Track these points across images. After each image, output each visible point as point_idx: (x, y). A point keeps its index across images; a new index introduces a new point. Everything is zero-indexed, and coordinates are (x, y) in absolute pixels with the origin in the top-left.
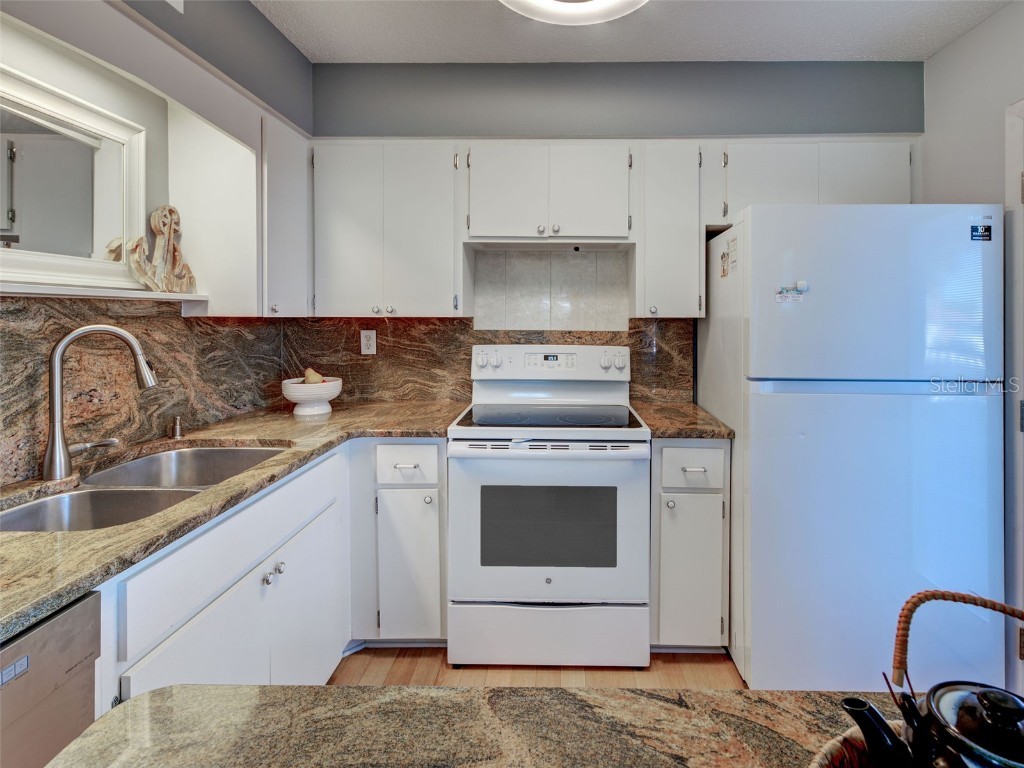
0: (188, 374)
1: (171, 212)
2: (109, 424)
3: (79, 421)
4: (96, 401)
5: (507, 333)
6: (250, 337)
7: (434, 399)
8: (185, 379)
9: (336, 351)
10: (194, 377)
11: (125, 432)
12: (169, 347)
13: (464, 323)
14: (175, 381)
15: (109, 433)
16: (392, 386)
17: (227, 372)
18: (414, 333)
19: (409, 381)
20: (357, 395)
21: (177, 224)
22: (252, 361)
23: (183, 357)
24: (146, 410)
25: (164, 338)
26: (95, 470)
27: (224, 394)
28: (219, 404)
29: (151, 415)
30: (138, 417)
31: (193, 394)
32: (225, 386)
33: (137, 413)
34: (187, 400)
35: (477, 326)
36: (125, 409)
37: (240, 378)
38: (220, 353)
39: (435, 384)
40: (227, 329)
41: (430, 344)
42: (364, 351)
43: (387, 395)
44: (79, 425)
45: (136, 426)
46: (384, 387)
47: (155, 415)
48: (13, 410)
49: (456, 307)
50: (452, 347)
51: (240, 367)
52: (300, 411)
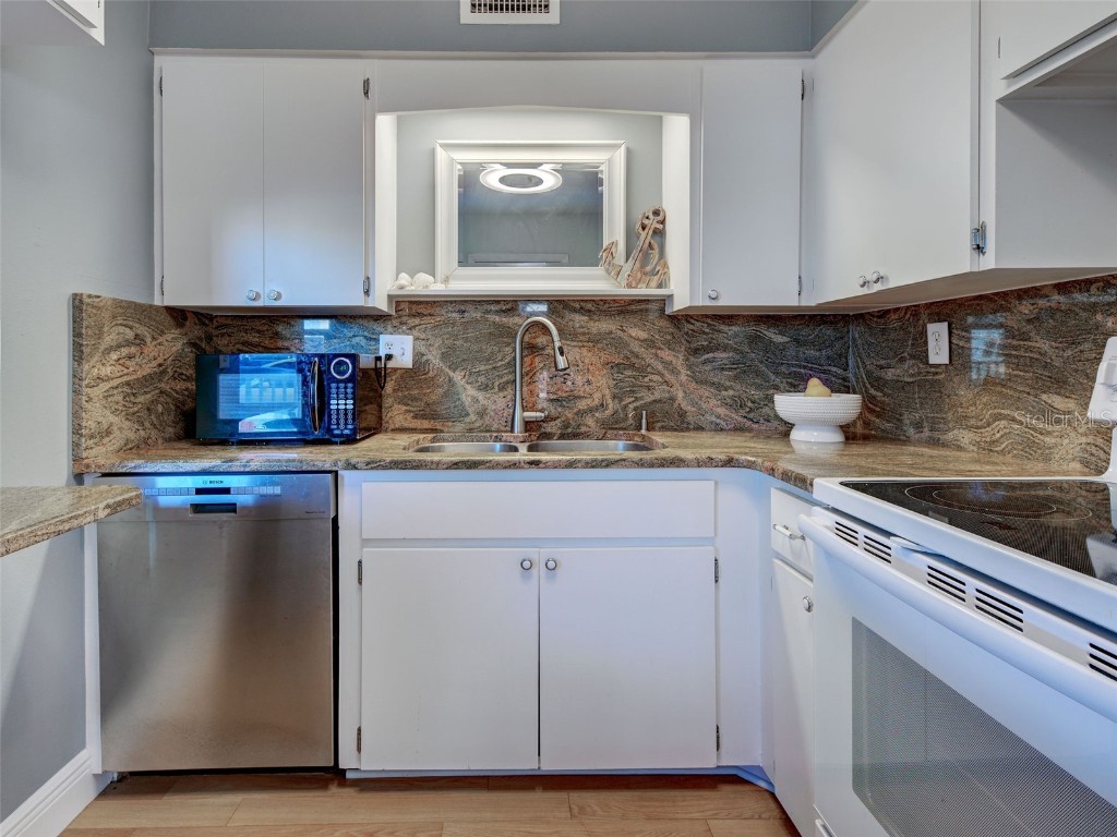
0: (674, 372)
1: (656, 213)
2: (582, 405)
3: (555, 397)
4: (569, 383)
6: (779, 339)
7: (1047, 459)
8: (668, 376)
10: (683, 378)
11: (597, 415)
12: (649, 343)
14: (655, 378)
15: (581, 413)
16: (973, 422)
17: (736, 378)
19: (1005, 417)
20: (926, 433)
21: (663, 222)
22: (783, 369)
23: (666, 354)
24: (621, 400)
25: (643, 335)
26: (559, 439)
27: (729, 401)
28: (722, 411)
29: (626, 406)
30: (612, 405)
31: (680, 395)
32: (731, 393)
33: (610, 401)
34: (673, 399)
36: (597, 396)
37: (759, 387)
38: (724, 355)
40: (735, 329)
42: (933, 360)
43: (966, 437)
44: (552, 400)
45: (608, 412)
46: (962, 421)
47: (631, 406)
48: (504, 380)
49: (979, 249)
51: (758, 373)
52: (795, 435)
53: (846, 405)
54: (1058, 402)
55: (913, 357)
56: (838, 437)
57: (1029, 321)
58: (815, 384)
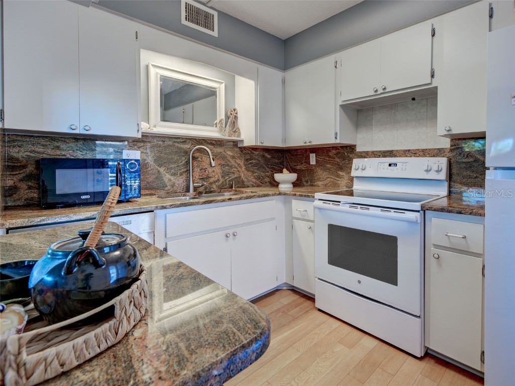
0: (241, 167)
1: (234, 110)
2: (212, 180)
3: (202, 177)
4: (207, 172)
5: (373, 152)
6: (269, 156)
7: (339, 187)
8: (239, 169)
9: (302, 163)
10: (243, 169)
11: (217, 184)
12: (233, 157)
13: (351, 148)
14: (235, 169)
15: (211, 183)
16: (322, 179)
17: (258, 169)
18: (331, 154)
19: (329, 178)
20: (309, 183)
21: (237, 113)
22: (269, 166)
23: (238, 161)
24: (224, 178)
25: (231, 154)
26: (205, 194)
27: (256, 177)
28: (254, 180)
29: (226, 180)
30: (222, 180)
31: (243, 175)
32: (257, 174)
33: (221, 178)
34: (240, 177)
35: (358, 149)
36: (217, 176)
37: (264, 172)
38: (254, 161)
39: (339, 179)
40: (257, 152)
41: (337, 160)
42: (311, 163)
43: (320, 183)
44: (201, 179)
45: (220, 182)
46: (319, 180)
47: (228, 180)
49: (336, 138)
50: (346, 161)
51: (263, 168)
52: (280, 186)
53: (293, 177)
54: (341, 173)
55: (305, 162)
56: (291, 186)
57: (335, 154)
58: (285, 170)
